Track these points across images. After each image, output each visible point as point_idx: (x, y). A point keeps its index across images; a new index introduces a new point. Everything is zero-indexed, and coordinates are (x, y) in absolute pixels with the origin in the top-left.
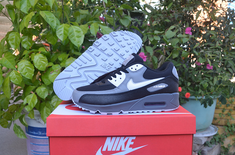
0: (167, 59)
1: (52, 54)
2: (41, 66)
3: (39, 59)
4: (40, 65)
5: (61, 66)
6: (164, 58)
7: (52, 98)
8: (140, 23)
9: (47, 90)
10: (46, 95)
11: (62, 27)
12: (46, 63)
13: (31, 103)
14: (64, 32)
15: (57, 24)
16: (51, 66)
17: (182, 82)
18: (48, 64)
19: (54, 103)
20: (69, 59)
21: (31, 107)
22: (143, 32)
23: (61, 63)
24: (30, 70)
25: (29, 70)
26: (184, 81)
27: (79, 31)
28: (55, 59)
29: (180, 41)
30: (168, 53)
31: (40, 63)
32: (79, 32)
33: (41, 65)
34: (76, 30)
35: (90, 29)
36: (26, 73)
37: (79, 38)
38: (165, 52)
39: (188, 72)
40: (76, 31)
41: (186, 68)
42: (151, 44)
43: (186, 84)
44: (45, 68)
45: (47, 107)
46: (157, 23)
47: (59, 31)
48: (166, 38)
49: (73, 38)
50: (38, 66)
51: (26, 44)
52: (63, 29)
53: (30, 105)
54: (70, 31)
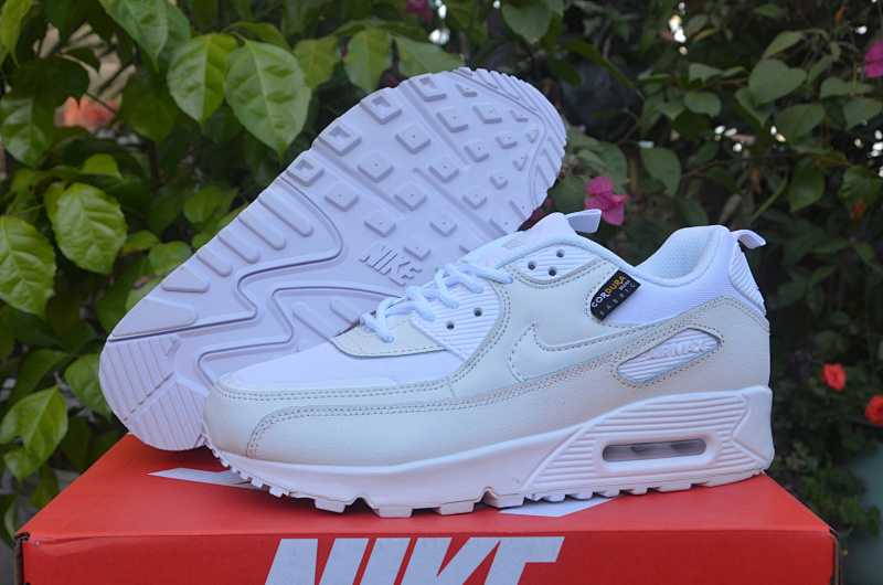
1: (157, 187)
2: (93, 250)
3: (84, 214)
4: (87, 245)
8: (625, 31)
11: (199, 48)
12: (119, 236)
13: (34, 438)
14: (208, 74)
15: (174, 36)
16: (146, 252)
18: (127, 242)
21: (33, 456)
22: (644, 76)
23: (198, 232)
24: (36, 270)
25: (28, 269)
26: (862, 331)
27: (283, 67)
28: (168, 217)
31: (86, 232)
32: (283, 73)
33: (91, 243)
34: (268, 63)
35: (347, 59)
36: (14, 282)
37: (285, 105)
40: (269, 69)
42: (681, 139)
44: (112, 259)
46: (708, 26)
47: (181, 69)
48: (752, 100)
49: (254, 104)
50: (77, 250)
51: (24, 137)
52: (202, 59)
53: (31, 448)
54: (236, 71)
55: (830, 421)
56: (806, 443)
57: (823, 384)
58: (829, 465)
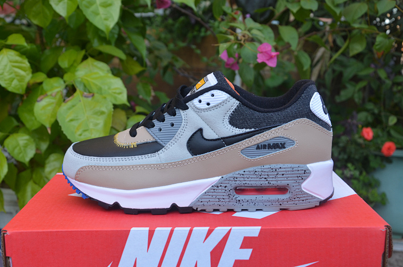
0: (336, 56)
1: (43, 49)
2: (15, 82)
3: (9, 64)
4: (12, 80)
5: (65, 82)
6: (327, 55)
7: (47, 161)
9: (32, 140)
10: (30, 154)
12: (28, 74)
16: (41, 83)
17: (373, 114)
18: (32, 78)
19: (50, 172)
20: (85, 62)
23: (66, 72)
26: (380, 112)
28: (50, 65)
29: (369, 9)
30: (339, 41)
31: (11, 73)
33: (14, 79)
37: (108, 8)
38: (330, 39)
39: (391, 88)
41: (386, 78)
42: (295, 20)
43: (384, 120)
44: (25, 86)
45: (35, 183)
48: (333, 2)
49: (93, 8)
50: (7, 82)
55: (365, 154)
56: (353, 164)
57: (362, 137)
58: (364, 173)
